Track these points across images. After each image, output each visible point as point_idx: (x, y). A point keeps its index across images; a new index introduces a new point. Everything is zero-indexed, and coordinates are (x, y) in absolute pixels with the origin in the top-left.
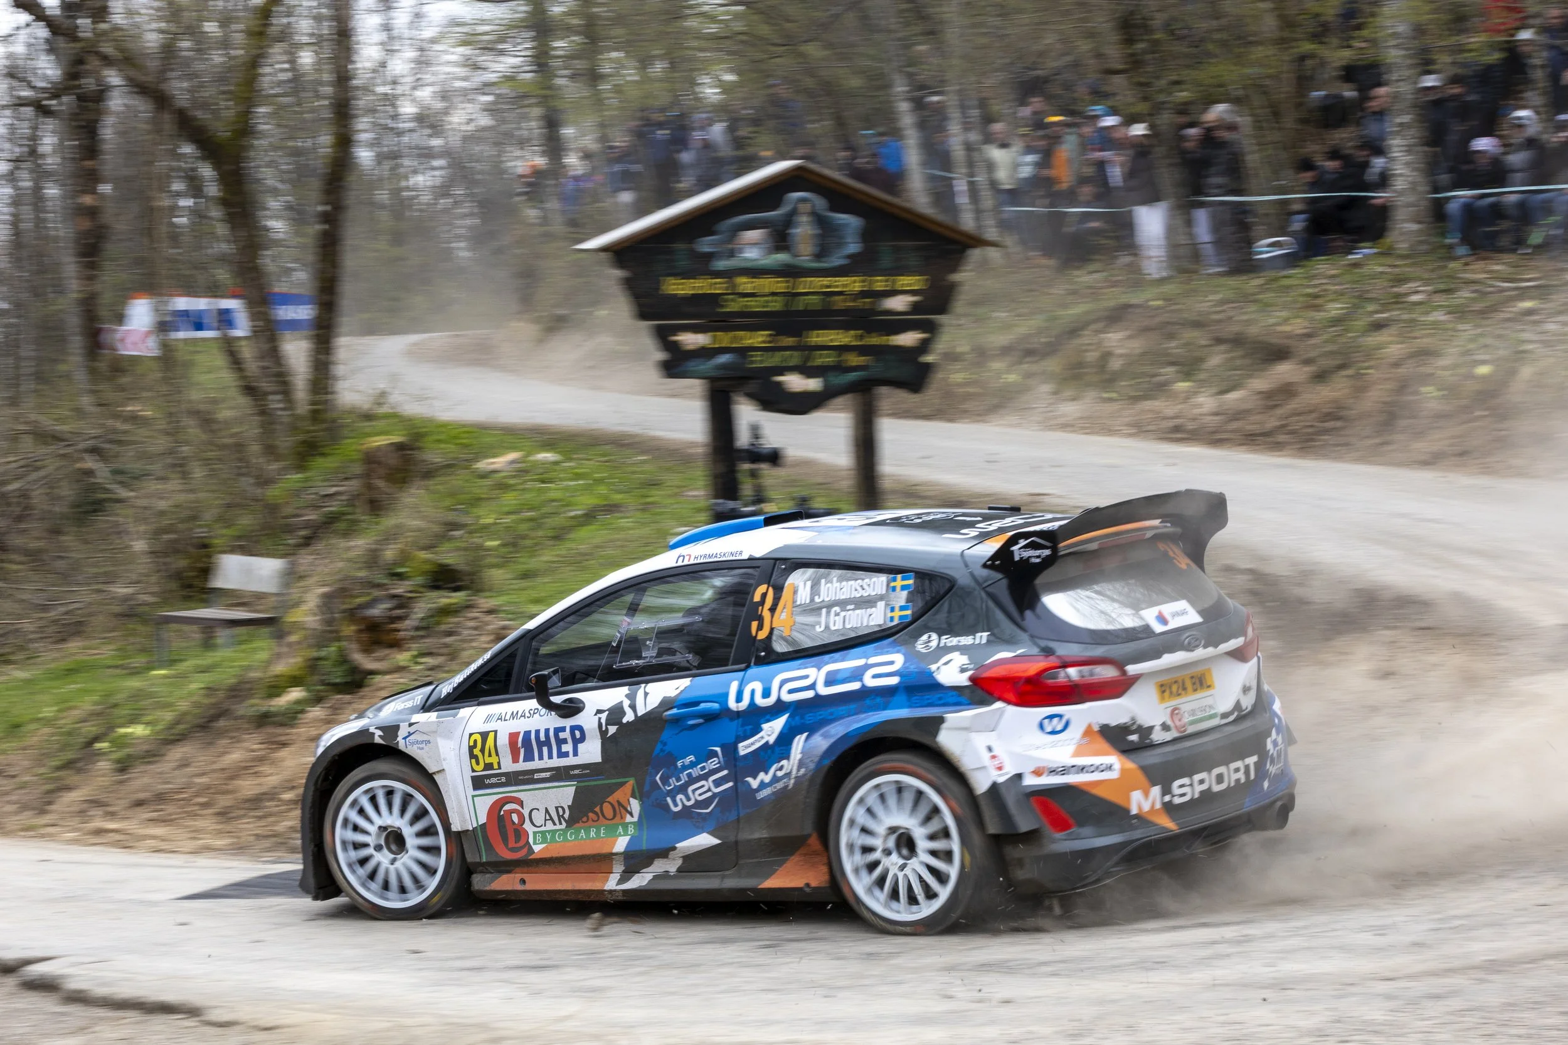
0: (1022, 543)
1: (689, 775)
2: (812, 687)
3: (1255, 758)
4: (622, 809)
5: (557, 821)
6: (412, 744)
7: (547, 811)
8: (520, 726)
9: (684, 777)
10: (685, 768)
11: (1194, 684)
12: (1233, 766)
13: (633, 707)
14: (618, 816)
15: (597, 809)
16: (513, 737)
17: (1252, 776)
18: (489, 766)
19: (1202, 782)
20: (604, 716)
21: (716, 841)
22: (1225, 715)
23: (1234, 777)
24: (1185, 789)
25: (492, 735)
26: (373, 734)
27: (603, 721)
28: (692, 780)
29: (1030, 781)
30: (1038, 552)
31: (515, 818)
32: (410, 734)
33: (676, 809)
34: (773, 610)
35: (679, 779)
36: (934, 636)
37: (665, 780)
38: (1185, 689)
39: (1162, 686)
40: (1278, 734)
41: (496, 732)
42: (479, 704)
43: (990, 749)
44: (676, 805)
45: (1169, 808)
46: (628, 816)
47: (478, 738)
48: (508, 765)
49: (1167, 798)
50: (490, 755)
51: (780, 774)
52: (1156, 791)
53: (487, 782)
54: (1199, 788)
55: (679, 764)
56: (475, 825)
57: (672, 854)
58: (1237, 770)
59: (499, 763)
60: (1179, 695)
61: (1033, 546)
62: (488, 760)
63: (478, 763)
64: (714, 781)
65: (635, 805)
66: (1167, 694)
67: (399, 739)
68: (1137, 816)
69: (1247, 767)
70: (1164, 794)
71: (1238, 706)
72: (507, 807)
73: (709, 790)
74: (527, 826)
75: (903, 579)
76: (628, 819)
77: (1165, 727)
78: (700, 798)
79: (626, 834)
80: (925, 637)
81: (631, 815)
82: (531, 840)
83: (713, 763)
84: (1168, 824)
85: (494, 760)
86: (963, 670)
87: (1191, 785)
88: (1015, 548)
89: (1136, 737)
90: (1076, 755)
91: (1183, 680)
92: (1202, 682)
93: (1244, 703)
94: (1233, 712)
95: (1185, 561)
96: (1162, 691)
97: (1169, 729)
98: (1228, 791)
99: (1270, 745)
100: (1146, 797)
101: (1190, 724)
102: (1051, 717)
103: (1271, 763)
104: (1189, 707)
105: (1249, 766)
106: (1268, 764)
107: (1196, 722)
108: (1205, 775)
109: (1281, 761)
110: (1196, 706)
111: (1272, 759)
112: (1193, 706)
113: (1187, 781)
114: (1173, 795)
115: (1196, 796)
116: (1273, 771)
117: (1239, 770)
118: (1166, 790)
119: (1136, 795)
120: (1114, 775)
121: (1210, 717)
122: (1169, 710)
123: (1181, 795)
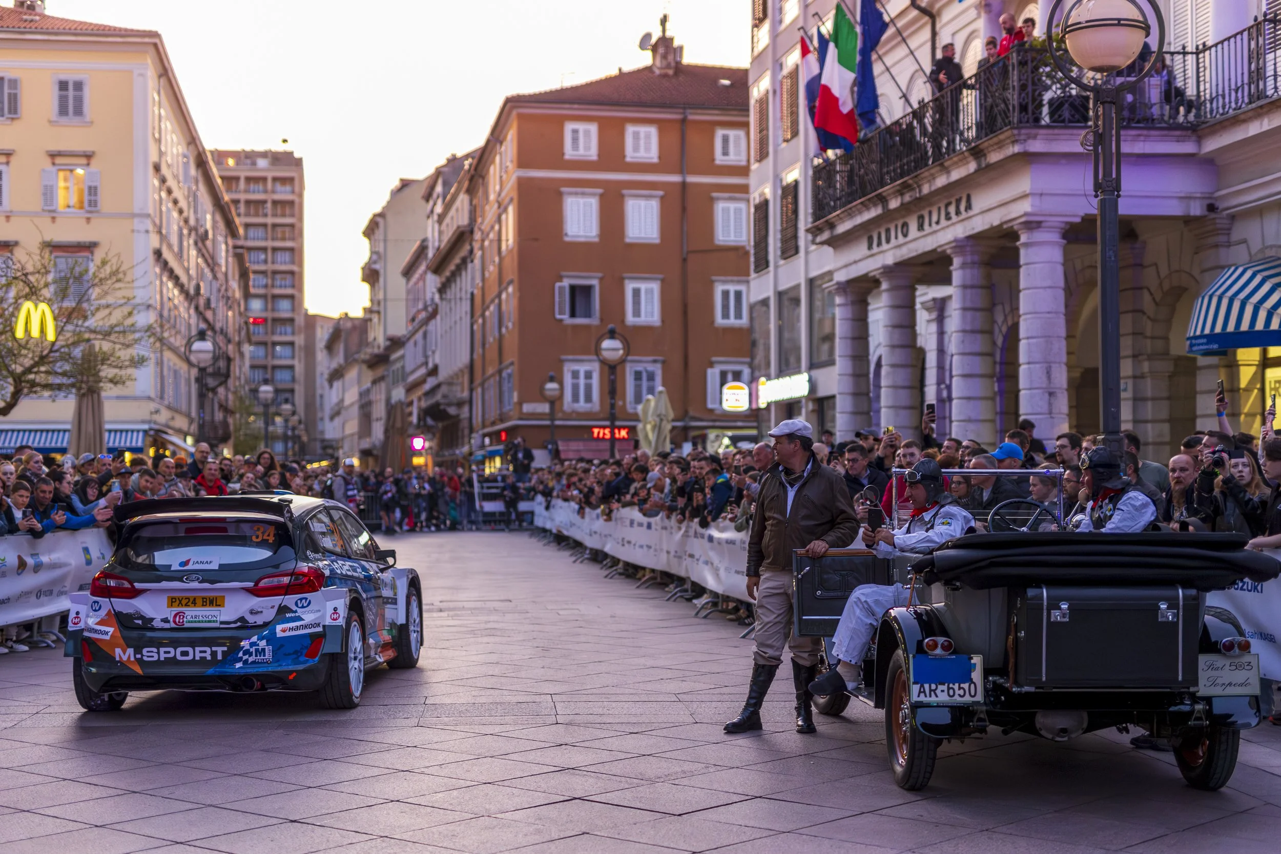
3: (225, 649)
11: (204, 602)
12: (202, 649)
19: (167, 652)
22: (222, 623)
23: (198, 655)
24: (150, 654)
29: (86, 634)
38: (194, 603)
39: (172, 599)
40: (260, 639)
43: (78, 613)
45: (140, 662)
49: (139, 656)
52: (130, 651)
54: (162, 656)
58: (203, 652)
60: (186, 605)
66: (176, 604)
68: (119, 662)
69: (213, 652)
70: (135, 653)
71: (242, 619)
77: (165, 620)
84: (138, 670)
87: (158, 653)
89: (140, 622)
90: (98, 624)
91: (195, 599)
92: (212, 602)
93: (251, 619)
94: (235, 622)
95: (265, 537)
96: (172, 602)
97: (168, 622)
98: (193, 662)
99: (245, 644)
100: (124, 654)
101: (189, 622)
102: (95, 602)
103: (244, 654)
104: (194, 614)
105: (216, 652)
106: (241, 654)
107: (195, 622)
108: (172, 650)
109: (264, 655)
110: (200, 613)
111: (247, 652)
112: (197, 613)
113: (155, 650)
114: (142, 655)
115: (162, 659)
116: (251, 659)
117: (205, 652)
118: (138, 650)
119: (118, 651)
120: (107, 637)
121: (210, 622)
122: (174, 613)
123: (148, 657)
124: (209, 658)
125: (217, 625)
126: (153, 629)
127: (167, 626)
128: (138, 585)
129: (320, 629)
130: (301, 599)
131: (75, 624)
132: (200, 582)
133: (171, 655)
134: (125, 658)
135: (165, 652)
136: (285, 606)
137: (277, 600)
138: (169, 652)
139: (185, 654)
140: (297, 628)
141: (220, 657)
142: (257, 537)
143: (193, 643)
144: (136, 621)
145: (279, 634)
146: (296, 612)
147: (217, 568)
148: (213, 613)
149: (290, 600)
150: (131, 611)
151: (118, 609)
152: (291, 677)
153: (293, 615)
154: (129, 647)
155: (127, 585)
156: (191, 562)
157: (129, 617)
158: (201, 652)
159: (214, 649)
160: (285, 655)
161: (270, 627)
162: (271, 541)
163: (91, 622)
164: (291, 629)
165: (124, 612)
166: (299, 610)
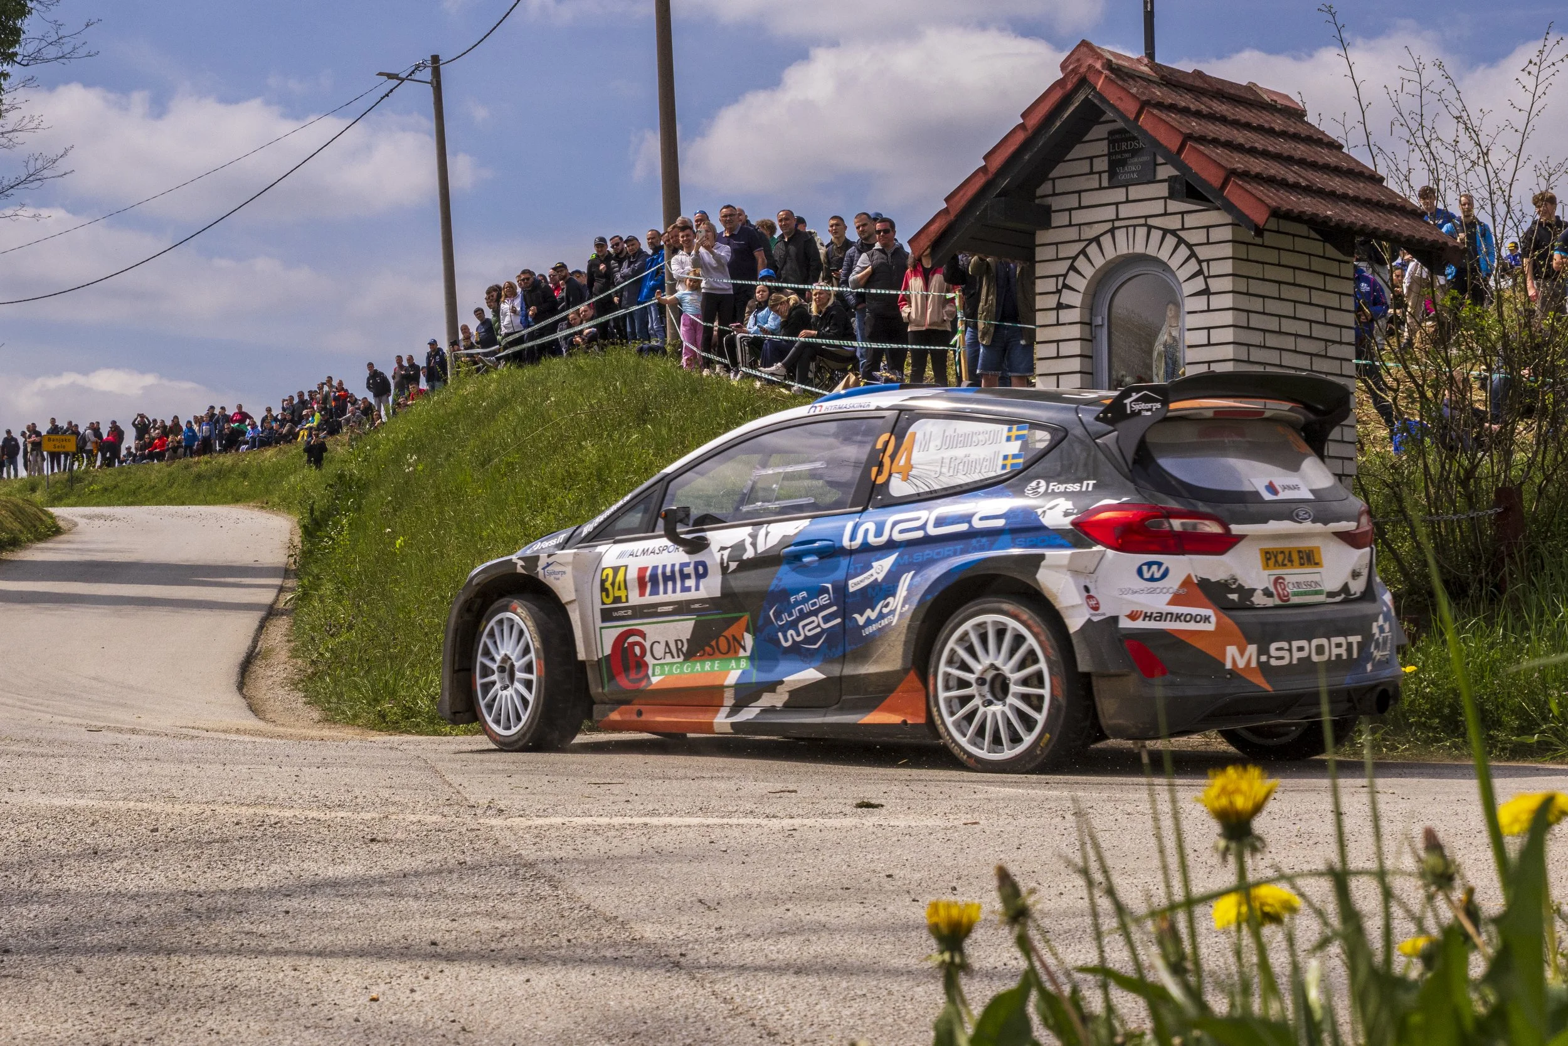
0: (1135, 396)
1: (801, 611)
2: (923, 527)
3: (1359, 638)
4: (738, 643)
5: (675, 654)
6: (550, 574)
7: (667, 644)
8: (649, 562)
9: (796, 613)
10: (797, 603)
11: (1301, 558)
12: (1335, 640)
13: (754, 545)
14: (732, 651)
15: (713, 643)
16: (642, 570)
17: (1355, 655)
18: (617, 600)
19: (1301, 649)
20: (726, 553)
21: (821, 676)
22: (1330, 594)
23: (1335, 651)
24: (1281, 653)
25: (622, 570)
26: (516, 564)
27: (725, 558)
28: (803, 616)
29: (1125, 623)
30: (1149, 406)
31: (637, 650)
32: (548, 565)
33: (786, 645)
34: (893, 457)
35: (790, 615)
36: (1043, 483)
37: (778, 616)
38: (1291, 561)
39: (1267, 553)
40: (1385, 620)
41: (626, 566)
42: (615, 542)
43: (1086, 589)
44: (786, 640)
45: (1264, 668)
46: (741, 650)
47: (610, 572)
48: (635, 598)
49: (1264, 658)
50: (619, 589)
51: (885, 611)
52: (1252, 649)
53: (615, 614)
54: (1297, 655)
55: (792, 599)
56: (600, 656)
57: (779, 689)
58: (1339, 645)
59: (627, 597)
60: (1284, 565)
61: (1145, 399)
62: (617, 594)
63: (608, 596)
64: (823, 617)
65: (749, 640)
66: (1271, 562)
67: (539, 569)
68: (1230, 672)
69: (1350, 645)
70: (1260, 653)
71: (1345, 588)
72: (631, 639)
73: (819, 626)
74: (648, 658)
75: (1018, 429)
76: (742, 653)
77: (1267, 593)
78: (809, 634)
79: (738, 668)
80: (1034, 484)
81: (744, 649)
82: (650, 672)
83: (824, 600)
84: (1263, 684)
85: (622, 593)
86: (1066, 514)
87: (1290, 650)
88: (1127, 401)
89: (1235, 597)
90: (1171, 603)
91: (1289, 553)
92: (1309, 558)
93: (1353, 588)
94: (1339, 593)
96: (1267, 558)
97: (1272, 595)
100: (1242, 654)
101: (1295, 594)
102: (1150, 563)
103: (1375, 647)
104: (1295, 579)
105: (1352, 644)
106: (1372, 648)
107: (1300, 594)
108: (1304, 643)
109: (1387, 649)
110: (1302, 579)
111: (1377, 644)
112: (1298, 579)
113: (1285, 645)
114: (1270, 657)
115: (1295, 662)
116: (1378, 657)
117: (1341, 645)
118: (1263, 650)
119: (1231, 651)
121: (1316, 593)
122: (1273, 578)
123: (1278, 658)
124: (1345, 657)
125: (1322, 598)
126: (1252, 608)
127: (1270, 602)
128: (1236, 529)
131: (1094, 609)
133: (1307, 653)
134: (1241, 664)
135: (1299, 649)
137: (1367, 555)
139: (1320, 649)
144: (1231, 596)
147: (1312, 497)
148: (1314, 578)
151: (1200, 573)
154: (1251, 641)
155: (1213, 528)
156: (1278, 487)
157: (1220, 588)
158: (1336, 645)
165: (1213, 580)
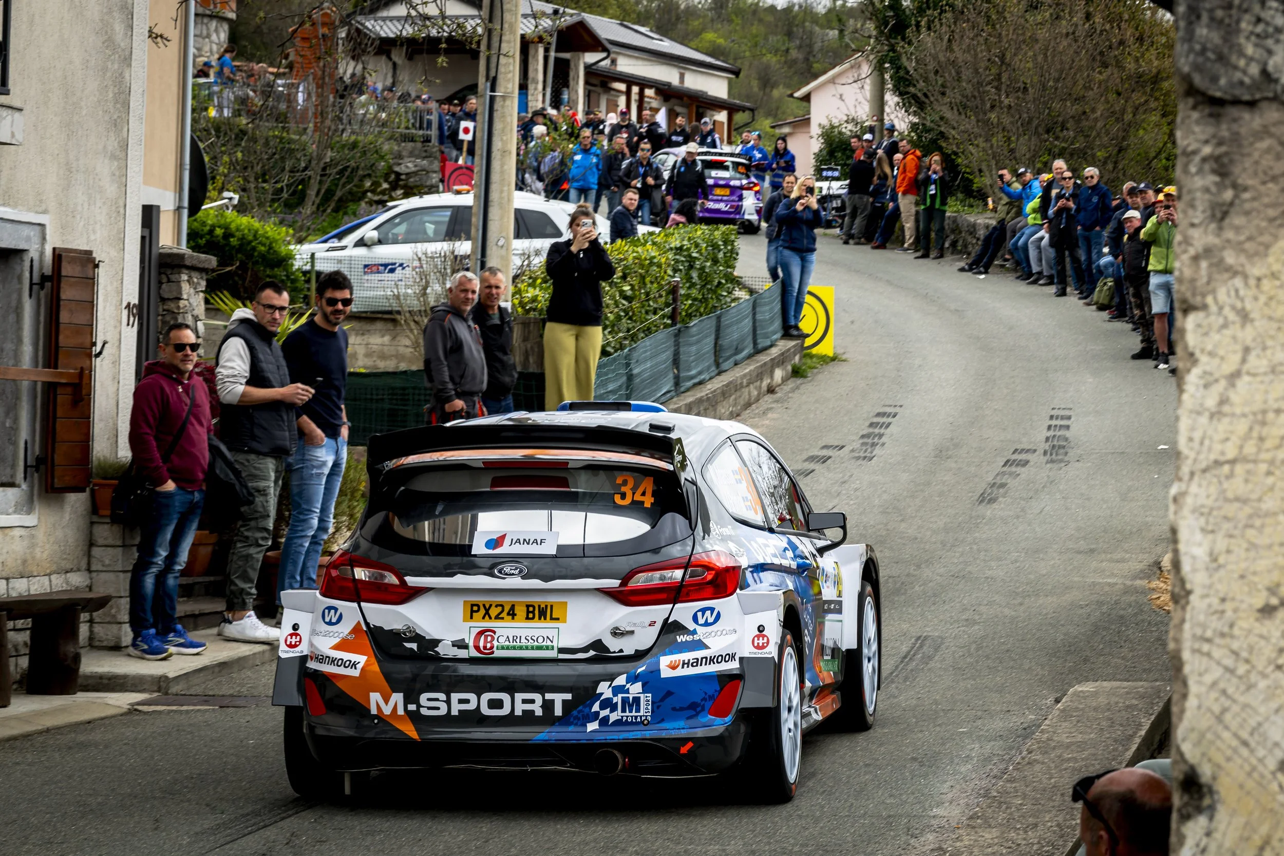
3: (568, 696)
11: (530, 613)
12: (527, 696)
19: (464, 701)
22: (561, 650)
23: (523, 707)
24: (437, 703)
38: (512, 615)
39: (472, 605)
40: (631, 681)
43: (295, 627)
45: (415, 717)
49: (412, 707)
54: (456, 709)
58: (530, 701)
60: (497, 617)
66: (479, 614)
68: (376, 717)
69: (548, 702)
70: (408, 702)
71: (598, 645)
77: (460, 644)
84: (411, 731)
87: (448, 702)
89: (414, 646)
90: (337, 647)
91: (513, 606)
92: (542, 613)
93: (614, 645)
94: (585, 650)
95: (638, 497)
96: (473, 610)
97: (466, 647)
98: (510, 720)
99: (604, 689)
100: (386, 701)
101: (503, 648)
102: (330, 608)
103: (602, 707)
104: (511, 633)
105: (552, 702)
106: (596, 707)
107: (514, 648)
108: (472, 697)
109: (638, 710)
110: (523, 633)
111: (607, 704)
112: (518, 632)
113: (442, 696)
114: (419, 706)
115: (455, 712)
116: (614, 717)
117: (532, 701)
118: (411, 697)
119: (375, 697)
120: (355, 673)
121: (540, 648)
122: (475, 631)
123: (429, 708)
124: (539, 712)
125: (553, 654)
126: (438, 659)
127: (462, 654)
128: (411, 580)
129: (734, 665)
130: (703, 611)
131: (291, 646)
132: (523, 578)
133: (472, 706)
134: (387, 710)
135: (461, 701)
136: (675, 622)
137: (659, 612)
138: (467, 701)
139: (496, 704)
140: (697, 662)
141: (558, 712)
142: (623, 496)
143: (511, 686)
144: (408, 645)
145: (666, 673)
146: (694, 632)
147: (554, 552)
148: (545, 633)
149: (683, 612)
150: (397, 626)
151: (374, 621)
152: (684, 750)
153: (689, 638)
154: (395, 690)
155: (392, 579)
156: (507, 541)
157: (396, 637)
158: (525, 701)
159: (548, 696)
160: (674, 709)
161: (648, 660)
162: (647, 505)
163: (326, 645)
164: (685, 664)
165: (386, 628)
166: (700, 630)
